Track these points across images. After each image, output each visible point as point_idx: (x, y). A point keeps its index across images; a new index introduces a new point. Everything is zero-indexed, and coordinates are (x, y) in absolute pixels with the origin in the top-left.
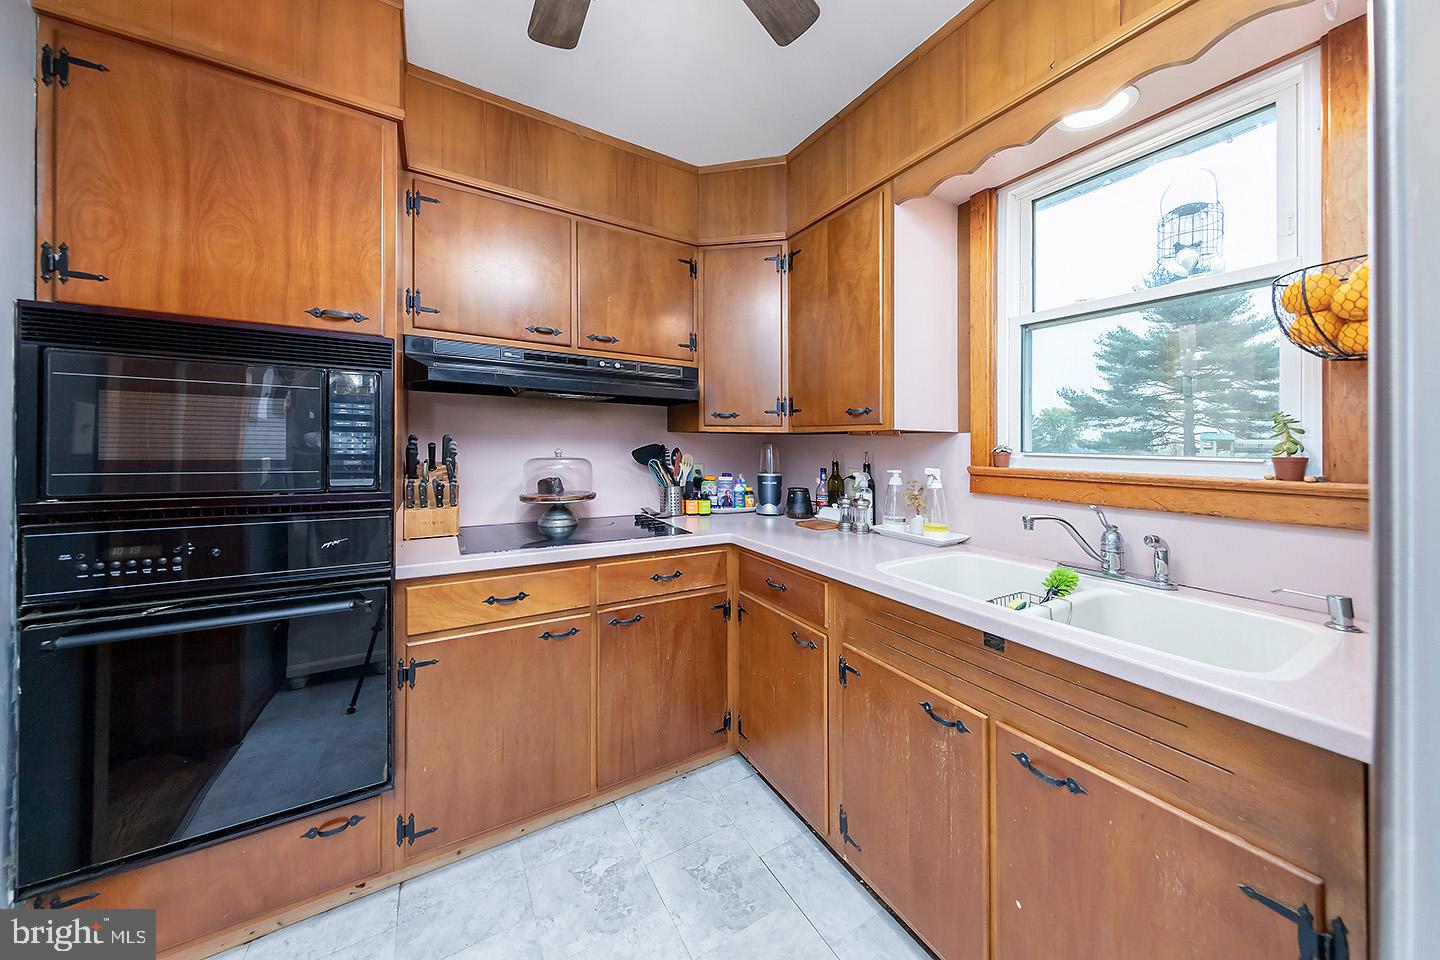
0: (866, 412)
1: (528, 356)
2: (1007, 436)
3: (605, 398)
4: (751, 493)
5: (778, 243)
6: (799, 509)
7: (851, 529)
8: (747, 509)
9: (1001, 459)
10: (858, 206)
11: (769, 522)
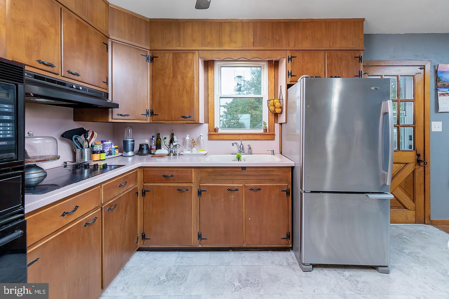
0: (189, 117)
1: (36, 77)
2: (217, 125)
3: (58, 102)
4: (117, 148)
5: (146, 50)
6: (145, 152)
7: (174, 155)
8: (116, 155)
9: (217, 130)
10: (186, 53)
11: (130, 159)
